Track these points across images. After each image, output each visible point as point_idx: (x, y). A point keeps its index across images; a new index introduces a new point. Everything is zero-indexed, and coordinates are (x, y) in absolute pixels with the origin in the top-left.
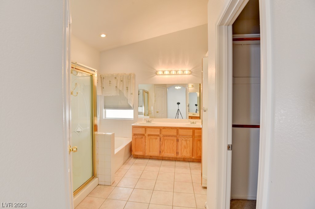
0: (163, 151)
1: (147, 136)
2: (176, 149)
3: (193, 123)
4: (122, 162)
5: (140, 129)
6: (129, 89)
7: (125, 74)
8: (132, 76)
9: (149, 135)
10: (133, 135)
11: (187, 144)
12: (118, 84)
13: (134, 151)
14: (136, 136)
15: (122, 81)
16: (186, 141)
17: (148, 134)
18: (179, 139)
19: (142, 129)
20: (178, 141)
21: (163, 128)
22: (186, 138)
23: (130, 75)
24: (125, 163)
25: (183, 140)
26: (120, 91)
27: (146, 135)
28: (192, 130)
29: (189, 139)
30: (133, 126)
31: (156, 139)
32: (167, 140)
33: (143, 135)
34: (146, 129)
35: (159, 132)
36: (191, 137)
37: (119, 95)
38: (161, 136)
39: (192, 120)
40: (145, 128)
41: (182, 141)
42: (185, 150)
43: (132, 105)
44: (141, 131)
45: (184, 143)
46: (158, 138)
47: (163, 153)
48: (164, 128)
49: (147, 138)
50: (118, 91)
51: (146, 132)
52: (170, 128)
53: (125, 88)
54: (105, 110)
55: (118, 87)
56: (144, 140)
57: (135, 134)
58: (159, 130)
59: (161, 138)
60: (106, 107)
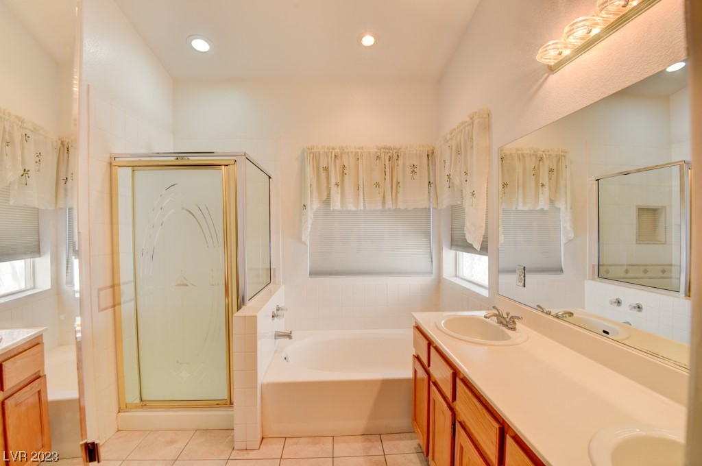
6: (468, 176)
7: (463, 122)
8: (476, 121)
9: (434, 382)
15: (459, 152)
19: (423, 342)
33: (426, 369)
34: (431, 348)
35: (450, 388)
40: (430, 342)
43: (473, 239)
53: (463, 177)
56: (426, 394)
60: (453, 244)
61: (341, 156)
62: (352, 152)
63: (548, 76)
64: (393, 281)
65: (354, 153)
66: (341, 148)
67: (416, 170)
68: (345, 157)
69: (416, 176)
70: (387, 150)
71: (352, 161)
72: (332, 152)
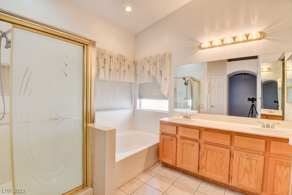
0: (203, 167)
1: (180, 139)
2: (228, 169)
3: (268, 126)
4: (142, 169)
5: (170, 127)
6: (163, 73)
7: (159, 55)
8: (167, 56)
9: (182, 138)
10: (161, 133)
11: (250, 164)
12: (151, 68)
13: (162, 156)
14: (165, 136)
15: (155, 64)
16: (250, 159)
17: (181, 136)
18: (236, 154)
19: (172, 127)
20: (231, 155)
21: (205, 130)
22: (249, 154)
23: (165, 55)
24: (146, 170)
25: (242, 156)
26: (153, 76)
27: (178, 136)
28: (263, 141)
29: (255, 156)
30: (161, 121)
31: (193, 145)
32: (210, 151)
33: (174, 136)
34: (178, 128)
35: (198, 136)
36: (262, 154)
37: (152, 82)
38: (202, 141)
39: (266, 120)
40: (177, 126)
41: (241, 158)
42: (246, 176)
43: (166, 94)
44: (172, 130)
45: (245, 163)
46: (197, 144)
47: (204, 170)
48: (207, 130)
49: (179, 141)
50: (151, 77)
51: (178, 131)
52: (217, 131)
53: (159, 73)
54: (139, 100)
55: (151, 72)
56: (175, 144)
57: (163, 133)
58: (198, 133)
59: (201, 146)
60: (140, 97)
61: (104, 54)
62: (108, 54)
63: (199, 50)
64: (120, 112)
65: (109, 54)
66: (104, 50)
67: (130, 67)
68: (105, 55)
69: (130, 70)
70: (121, 57)
71: (109, 58)
72: (100, 51)
